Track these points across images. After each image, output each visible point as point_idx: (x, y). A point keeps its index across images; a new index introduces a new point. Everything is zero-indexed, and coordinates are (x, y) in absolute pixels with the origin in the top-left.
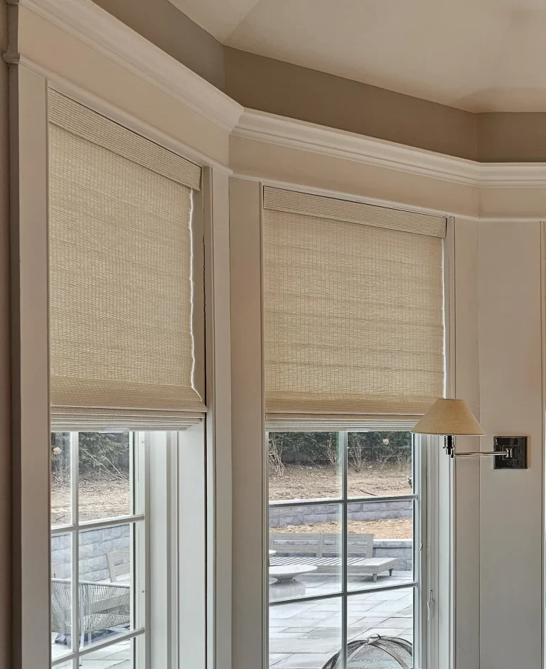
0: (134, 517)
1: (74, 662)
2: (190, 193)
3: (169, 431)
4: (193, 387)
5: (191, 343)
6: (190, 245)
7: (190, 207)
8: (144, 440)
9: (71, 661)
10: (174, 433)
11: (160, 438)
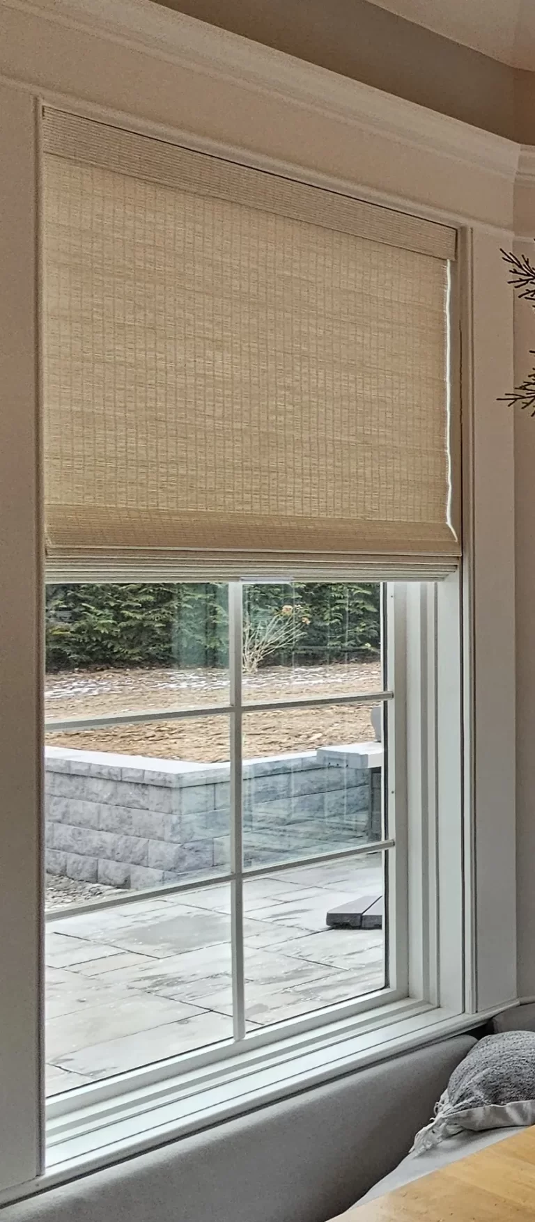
0: (385, 693)
1: (232, 885)
2: (446, 265)
3: (424, 583)
4: (449, 523)
5: (445, 463)
6: (444, 335)
7: (444, 282)
8: (393, 595)
9: (228, 884)
10: (431, 585)
11: (414, 589)
